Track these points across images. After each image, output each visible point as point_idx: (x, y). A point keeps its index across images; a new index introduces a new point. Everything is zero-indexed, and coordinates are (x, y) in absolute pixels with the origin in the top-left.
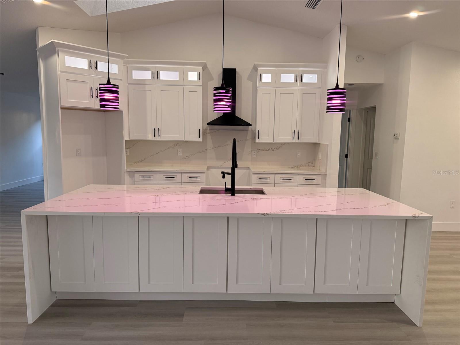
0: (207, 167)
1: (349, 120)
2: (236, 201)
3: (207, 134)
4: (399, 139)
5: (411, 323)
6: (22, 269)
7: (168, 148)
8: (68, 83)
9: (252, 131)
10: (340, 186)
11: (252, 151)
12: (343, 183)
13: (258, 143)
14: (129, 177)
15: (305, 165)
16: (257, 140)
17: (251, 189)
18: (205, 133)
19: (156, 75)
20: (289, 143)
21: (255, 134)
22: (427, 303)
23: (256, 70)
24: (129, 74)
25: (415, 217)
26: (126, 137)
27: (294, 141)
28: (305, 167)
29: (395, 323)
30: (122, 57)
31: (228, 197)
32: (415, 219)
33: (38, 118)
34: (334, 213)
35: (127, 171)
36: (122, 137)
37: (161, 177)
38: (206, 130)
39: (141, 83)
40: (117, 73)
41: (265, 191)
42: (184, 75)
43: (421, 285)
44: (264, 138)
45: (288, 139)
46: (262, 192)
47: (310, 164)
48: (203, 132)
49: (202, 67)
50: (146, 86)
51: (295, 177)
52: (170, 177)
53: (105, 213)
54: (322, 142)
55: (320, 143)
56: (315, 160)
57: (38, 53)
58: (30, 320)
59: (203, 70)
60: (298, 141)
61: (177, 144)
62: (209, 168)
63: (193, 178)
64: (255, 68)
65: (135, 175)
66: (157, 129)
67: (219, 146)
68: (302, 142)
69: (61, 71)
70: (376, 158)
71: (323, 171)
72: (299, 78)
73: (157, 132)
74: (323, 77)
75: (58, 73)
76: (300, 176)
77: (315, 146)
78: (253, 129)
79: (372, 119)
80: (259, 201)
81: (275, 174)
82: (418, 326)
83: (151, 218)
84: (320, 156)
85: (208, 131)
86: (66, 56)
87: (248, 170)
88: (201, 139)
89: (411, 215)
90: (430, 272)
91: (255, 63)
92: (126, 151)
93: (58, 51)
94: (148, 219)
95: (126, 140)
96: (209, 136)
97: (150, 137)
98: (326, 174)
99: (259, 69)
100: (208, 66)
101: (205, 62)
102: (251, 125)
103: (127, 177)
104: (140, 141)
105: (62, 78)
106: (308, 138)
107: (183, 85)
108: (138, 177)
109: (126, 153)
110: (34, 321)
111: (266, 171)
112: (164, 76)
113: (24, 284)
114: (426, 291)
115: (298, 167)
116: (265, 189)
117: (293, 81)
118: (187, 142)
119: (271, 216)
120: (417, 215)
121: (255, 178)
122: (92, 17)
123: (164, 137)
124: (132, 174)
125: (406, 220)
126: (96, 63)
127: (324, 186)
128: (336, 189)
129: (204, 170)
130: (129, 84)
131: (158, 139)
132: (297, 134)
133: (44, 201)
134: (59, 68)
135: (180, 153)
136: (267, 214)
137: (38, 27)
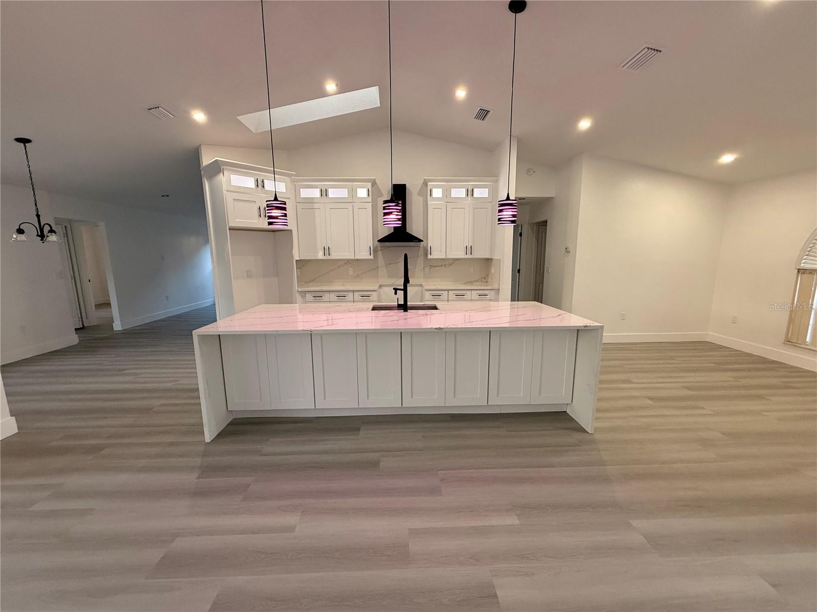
0: (378, 286)
1: (521, 234)
2: (409, 317)
3: (378, 251)
4: (570, 252)
5: (583, 430)
6: (197, 390)
7: (339, 267)
8: (235, 202)
9: (424, 247)
10: (513, 299)
11: (424, 268)
12: (515, 297)
13: (430, 259)
14: (300, 297)
15: (478, 281)
16: (429, 257)
17: (424, 305)
18: (375, 251)
19: (324, 193)
20: (461, 259)
21: (427, 250)
22: (598, 410)
23: (427, 185)
24: (297, 193)
25: (586, 326)
26: (297, 258)
27: (467, 257)
28: (478, 283)
29: (567, 431)
30: (289, 176)
31: (401, 313)
32: (586, 330)
33: (207, 241)
34: (507, 325)
35: (298, 291)
36: (292, 257)
37: (333, 296)
38: (377, 247)
39: (310, 201)
40: (285, 191)
41: (438, 306)
42: (353, 192)
43: (592, 393)
44: (436, 254)
45: (461, 254)
46: (435, 308)
47: (483, 280)
48: (373, 250)
49: (370, 184)
50: (315, 204)
51: (469, 293)
52: (341, 296)
53: (277, 331)
54: (495, 257)
55: (492, 259)
56: (487, 275)
57: (202, 173)
58: (208, 439)
59: (372, 186)
60: (470, 257)
61: (348, 262)
62: (380, 286)
63: (365, 297)
64: (425, 184)
65: (307, 295)
66: (327, 248)
67: (390, 264)
68: (474, 257)
69: (227, 191)
70: (548, 272)
71: (496, 286)
72: (470, 193)
73: (327, 251)
74: (494, 191)
75: (225, 192)
76: (473, 292)
77: (488, 261)
78: (425, 246)
79: (543, 234)
80: (432, 316)
81: (448, 290)
82: (589, 432)
83: (324, 335)
84: (493, 271)
85: (379, 248)
86: (231, 175)
87: (421, 288)
88: (372, 257)
89: (583, 325)
90: (601, 382)
91: (425, 178)
92: (297, 271)
93: (223, 169)
94: (320, 337)
95: (296, 260)
96: (380, 253)
97: (320, 256)
98: (499, 289)
99: (429, 183)
100: (377, 182)
101: (374, 178)
102: (422, 241)
103: (298, 297)
104: (310, 260)
105: (229, 198)
106: (481, 253)
107: (351, 202)
108: (309, 297)
109: (297, 273)
110: (212, 439)
111: (439, 288)
112: (332, 193)
113: (200, 404)
114: (597, 399)
115: (471, 283)
116: (438, 305)
117: (464, 196)
118: (357, 260)
119: (444, 330)
120: (588, 325)
121: (428, 295)
122: (257, 133)
123: (335, 256)
124: (303, 294)
125: (578, 330)
126: (263, 182)
127: (497, 300)
128: (509, 303)
129: (376, 288)
130: (297, 203)
131: (328, 258)
132: (469, 250)
133: (216, 321)
134: (224, 188)
135: (351, 272)
136: (440, 329)
137: (200, 145)
